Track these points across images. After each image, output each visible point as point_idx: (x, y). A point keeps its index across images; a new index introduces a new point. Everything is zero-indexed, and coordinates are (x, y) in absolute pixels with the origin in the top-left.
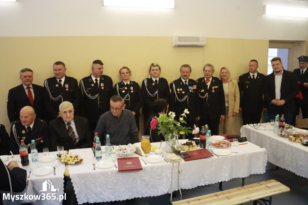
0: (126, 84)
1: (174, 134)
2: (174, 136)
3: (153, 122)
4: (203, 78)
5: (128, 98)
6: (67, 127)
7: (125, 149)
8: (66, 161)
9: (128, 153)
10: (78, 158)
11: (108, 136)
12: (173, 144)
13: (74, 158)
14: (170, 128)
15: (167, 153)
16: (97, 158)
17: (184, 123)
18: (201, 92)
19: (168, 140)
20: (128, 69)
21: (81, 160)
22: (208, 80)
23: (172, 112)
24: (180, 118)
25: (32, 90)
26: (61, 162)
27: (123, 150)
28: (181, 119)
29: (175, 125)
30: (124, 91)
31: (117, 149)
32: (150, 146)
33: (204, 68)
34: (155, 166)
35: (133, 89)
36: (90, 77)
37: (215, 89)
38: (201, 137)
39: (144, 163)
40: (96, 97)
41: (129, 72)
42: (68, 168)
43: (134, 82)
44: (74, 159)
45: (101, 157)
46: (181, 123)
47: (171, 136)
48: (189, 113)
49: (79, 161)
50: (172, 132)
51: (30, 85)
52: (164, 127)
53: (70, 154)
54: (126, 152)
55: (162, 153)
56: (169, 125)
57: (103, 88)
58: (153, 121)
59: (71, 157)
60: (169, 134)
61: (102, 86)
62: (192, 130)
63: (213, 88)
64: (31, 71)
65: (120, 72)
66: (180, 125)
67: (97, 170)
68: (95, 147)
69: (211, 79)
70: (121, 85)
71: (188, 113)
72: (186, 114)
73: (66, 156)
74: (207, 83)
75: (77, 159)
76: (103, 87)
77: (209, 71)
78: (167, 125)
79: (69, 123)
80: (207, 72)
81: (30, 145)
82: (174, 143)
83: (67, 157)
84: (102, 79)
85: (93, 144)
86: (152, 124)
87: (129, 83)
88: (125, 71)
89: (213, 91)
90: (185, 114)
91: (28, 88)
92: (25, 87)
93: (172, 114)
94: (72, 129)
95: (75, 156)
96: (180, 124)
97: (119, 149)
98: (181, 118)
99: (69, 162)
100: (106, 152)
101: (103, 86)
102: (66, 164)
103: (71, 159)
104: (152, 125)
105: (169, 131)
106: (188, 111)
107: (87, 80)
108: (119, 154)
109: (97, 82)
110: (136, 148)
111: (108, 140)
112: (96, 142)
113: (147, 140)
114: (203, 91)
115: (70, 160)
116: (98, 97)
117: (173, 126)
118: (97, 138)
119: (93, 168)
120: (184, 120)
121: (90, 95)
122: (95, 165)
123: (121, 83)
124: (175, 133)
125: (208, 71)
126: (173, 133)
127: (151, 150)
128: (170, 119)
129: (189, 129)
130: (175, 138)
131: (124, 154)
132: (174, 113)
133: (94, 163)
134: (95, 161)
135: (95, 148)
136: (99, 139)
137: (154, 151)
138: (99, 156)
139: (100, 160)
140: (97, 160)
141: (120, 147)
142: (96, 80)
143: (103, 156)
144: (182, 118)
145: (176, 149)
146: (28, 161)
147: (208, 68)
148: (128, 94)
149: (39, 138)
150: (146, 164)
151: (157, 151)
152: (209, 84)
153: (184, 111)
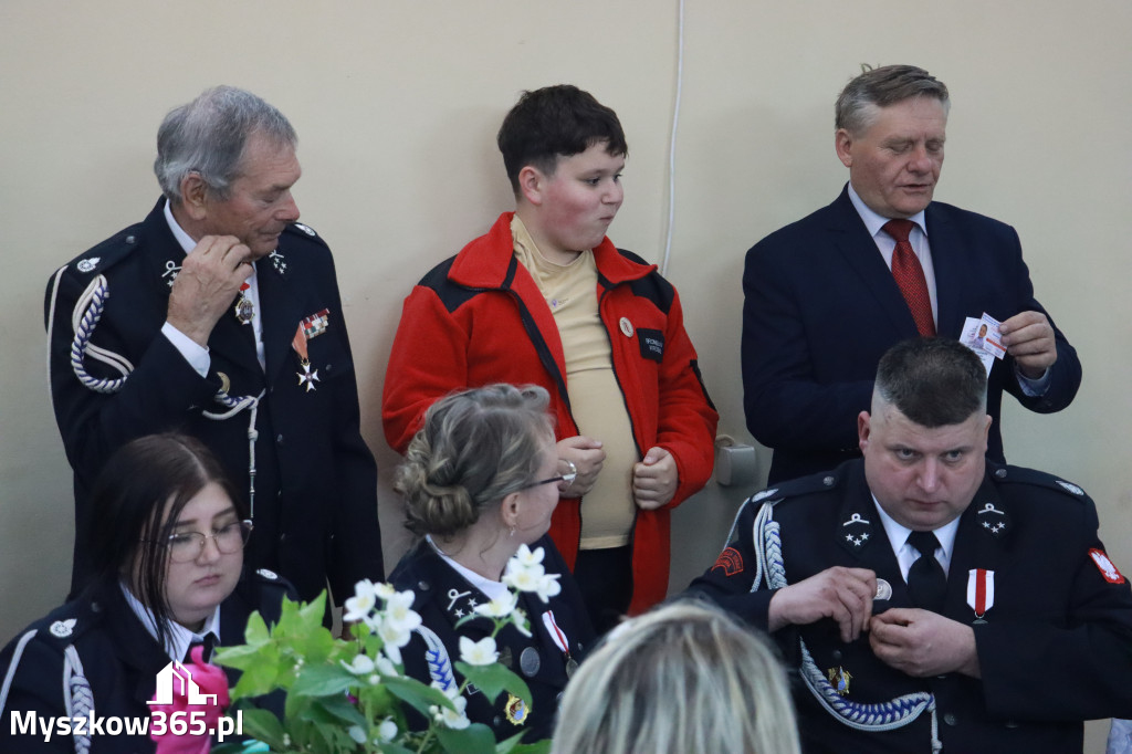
23: (383, 590)
28: (480, 653)
48: (555, 589)
66: (463, 723)
90: (519, 605)
93: (379, 604)
98: (476, 639)
106: (549, 566)
120: (503, 669)
128: (362, 664)
132: (409, 596)
144: (488, 644)
153: (508, 570)
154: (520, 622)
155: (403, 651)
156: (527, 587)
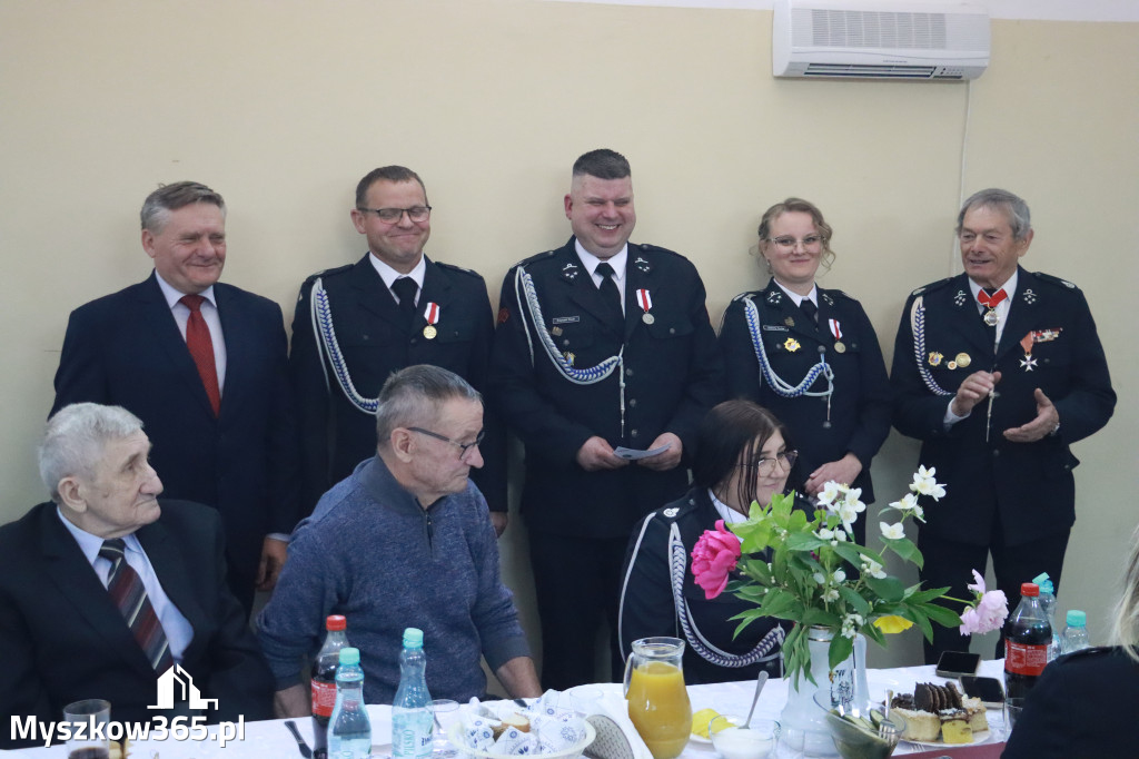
0: (797, 300)
1: (847, 632)
2: (847, 641)
3: (708, 547)
4: (961, 282)
5: (821, 384)
7: (529, 730)
9: (545, 752)
11: (413, 637)
12: (837, 696)
14: (819, 590)
18: (952, 365)
19: (807, 673)
20: (817, 216)
22: (991, 291)
24: (884, 526)
25: (211, 320)
27: (512, 736)
28: (894, 532)
29: (853, 573)
30: (790, 340)
32: (686, 707)
33: (962, 215)
35: (841, 335)
36: (568, 253)
37: (1038, 349)
38: (1018, 653)
40: (609, 372)
41: (822, 234)
43: (837, 295)
47: (833, 644)
48: (943, 493)
50: (832, 616)
52: (777, 584)
54: (532, 749)
56: (811, 572)
57: (648, 319)
58: (712, 544)
60: (814, 633)
61: (641, 304)
62: (960, 609)
63: (1027, 343)
65: (764, 229)
66: (883, 575)
69: (1010, 287)
70: (774, 307)
71: (938, 492)
72: (924, 500)
74: (986, 310)
76: (651, 312)
77: (989, 235)
78: (805, 568)
80: (978, 242)
82: (847, 691)
84: (641, 264)
86: (705, 560)
87: (813, 296)
88: (797, 224)
89: (1029, 363)
90: (919, 503)
91: (192, 301)
92: (172, 296)
93: (841, 496)
97: (483, 728)
98: (891, 523)
101: (650, 306)
104: (708, 568)
105: (810, 613)
106: (939, 478)
107: (551, 268)
109: (609, 283)
110: (594, 724)
111: (413, 663)
112: (341, 677)
113: (669, 671)
114: (964, 359)
116: (617, 368)
118: (345, 655)
120: (907, 541)
121: (571, 357)
123: (768, 293)
124: (856, 626)
125: (979, 238)
126: (841, 623)
128: (825, 534)
129: (938, 601)
130: (850, 659)
136: (357, 659)
142: (604, 270)
144: (899, 527)
145: (862, 727)
147: (981, 218)
152: (999, 316)
153: (912, 481)
154: (919, 512)
155: (852, 525)
156: (924, 492)
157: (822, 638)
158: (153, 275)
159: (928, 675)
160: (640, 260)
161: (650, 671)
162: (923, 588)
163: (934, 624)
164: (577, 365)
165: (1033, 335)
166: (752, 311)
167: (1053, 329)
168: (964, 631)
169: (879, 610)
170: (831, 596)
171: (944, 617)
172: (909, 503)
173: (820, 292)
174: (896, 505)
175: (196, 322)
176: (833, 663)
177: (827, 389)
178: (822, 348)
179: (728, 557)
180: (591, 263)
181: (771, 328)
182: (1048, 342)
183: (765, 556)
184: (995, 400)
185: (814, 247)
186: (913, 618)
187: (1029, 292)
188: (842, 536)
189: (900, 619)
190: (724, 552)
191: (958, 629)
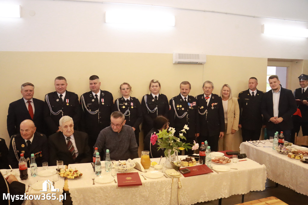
0: (126, 99)
1: (174, 150)
2: (174, 152)
4: (203, 95)
5: (128, 113)
6: (67, 141)
7: (125, 164)
8: (65, 175)
9: (127, 168)
10: (77, 172)
11: (108, 151)
12: (172, 159)
13: (74, 172)
15: (167, 169)
16: (97, 173)
17: (183, 139)
18: (201, 108)
19: (168, 156)
20: (129, 85)
21: (81, 175)
22: (207, 97)
23: (172, 128)
24: (180, 134)
25: (32, 104)
26: (61, 177)
27: (122, 165)
28: (181, 135)
29: (175, 141)
30: (124, 106)
31: (117, 164)
32: (150, 161)
33: (204, 85)
34: (155, 182)
35: (133, 105)
36: (91, 93)
37: (214, 106)
38: (201, 153)
39: (144, 179)
41: (130, 88)
42: (68, 183)
43: (134, 98)
44: (74, 174)
45: (100, 172)
46: (181, 139)
47: (171, 152)
49: (79, 176)
50: (172, 147)
51: (30, 99)
52: (163, 143)
53: (70, 168)
54: (125, 167)
55: (161, 169)
56: (168, 141)
57: (103, 104)
59: (71, 171)
61: (102, 101)
63: (212, 105)
64: (32, 85)
65: (120, 88)
66: (180, 141)
67: (96, 185)
68: (95, 161)
69: (210, 96)
70: (122, 101)
71: (188, 129)
73: (65, 170)
74: (206, 100)
75: (77, 174)
76: (104, 102)
77: (209, 88)
78: (167, 140)
79: (69, 138)
80: (208, 89)
81: (29, 159)
82: (174, 159)
83: (66, 172)
84: (103, 94)
85: (93, 158)
86: (152, 139)
87: (129, 99)
88: (126, 86)
89: (213, 108)
91: (29, 102)
92: (26, 101)
93: (172, 129)
94: (72, 144)
95: (74, 170)
96: (179, 139)
97: (118, 164)
99: (69, 177)
100: (105, 167)
101: (104, 101)
102: (66, 178)
103: (70, 173)
105: (168, 147)
106: (188, 127)
107: (87, 96)
108: (119, 169)
109: (97, 98)
110: (136, 164)
111: (108, 154)
112: (96, 156)
113: (147, 156)
114: (202, 107)
115: (70, 175)
116: (98, 112)
117: (172, 141)
118: (97, 153)
119: (93, 183)
121: (90, 110)
122: (95, 180)
123: (121, 99)
124: (175, 149)
125: (208, 88)
126: (173, 149)
127: (151, 165)
128: (170, 135)
129: (189, 145)
130: (174, 154)
131: (124, 169)
132: (174, 129)
133: (93, 178)
134: (94, 176)
135: (94, 163)
137: (153, 167)
138: (99, 171)
139: (99, 175)
140: (97, 175)
141: (120, 162)
142: (96, 95)
143: (103, 171)
144: (182, 134)
145: (176, 164)
146: (27, 175)
147: (207, 85)
148: (128, 110)
149: (38, 152)
150: (145, 179)
151: (157, 166)
152: (208, 101)
153: (184, 127)
154: (185, 132)
157: (170, 151)
158: (23, 98)
159: (186, 156)
160: (103, 93)
161: (145, 156)
162: (186, 143)
163: (188, 149)
164: (91, 111)
165: (213, 104)
166: (118, 102)
167: (216, 103)
168: (193, 149)
169: (179, 146)
170: (171, 145)
171: (190, 148)
172: (183, 130)
173: (131, 97)
174: (182, 131)
175: (30, 106)
176: (171, 155)
177: (129, 114)
178: (129, 108)
179: (155, 139)
180: (94, 94)
181: (120, 104)
182: (216, 105)
183: (162, 138)
184: (207, 114)
185: (129, 90)
186: (185, 148)
187: (213, 97)
188: (172, 136)
189: (182, 148)
190: (155, 138)
191: (191, 149)
